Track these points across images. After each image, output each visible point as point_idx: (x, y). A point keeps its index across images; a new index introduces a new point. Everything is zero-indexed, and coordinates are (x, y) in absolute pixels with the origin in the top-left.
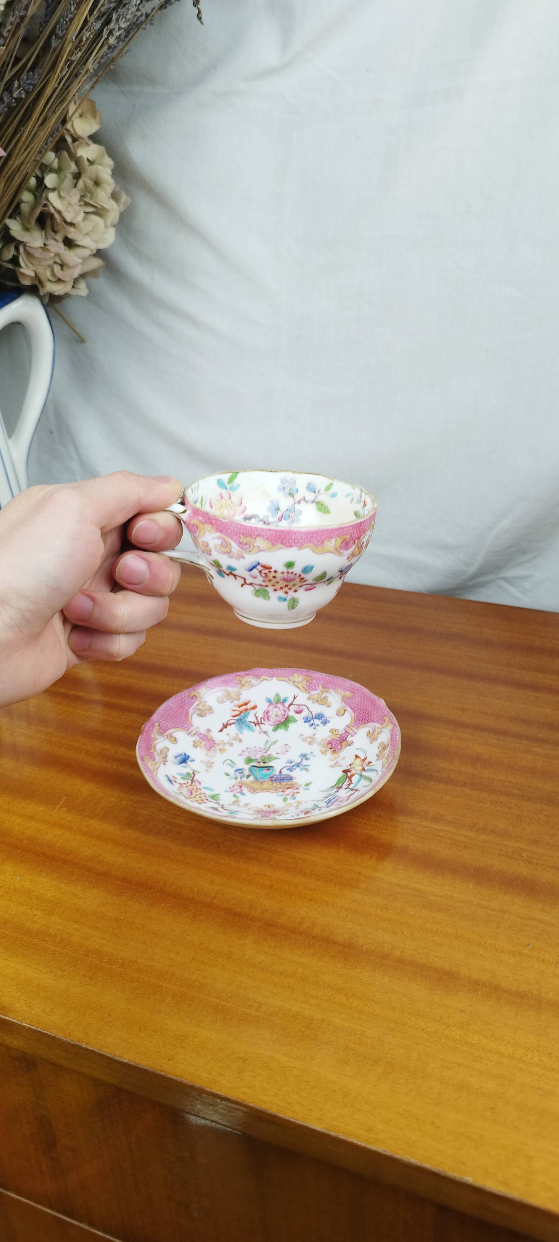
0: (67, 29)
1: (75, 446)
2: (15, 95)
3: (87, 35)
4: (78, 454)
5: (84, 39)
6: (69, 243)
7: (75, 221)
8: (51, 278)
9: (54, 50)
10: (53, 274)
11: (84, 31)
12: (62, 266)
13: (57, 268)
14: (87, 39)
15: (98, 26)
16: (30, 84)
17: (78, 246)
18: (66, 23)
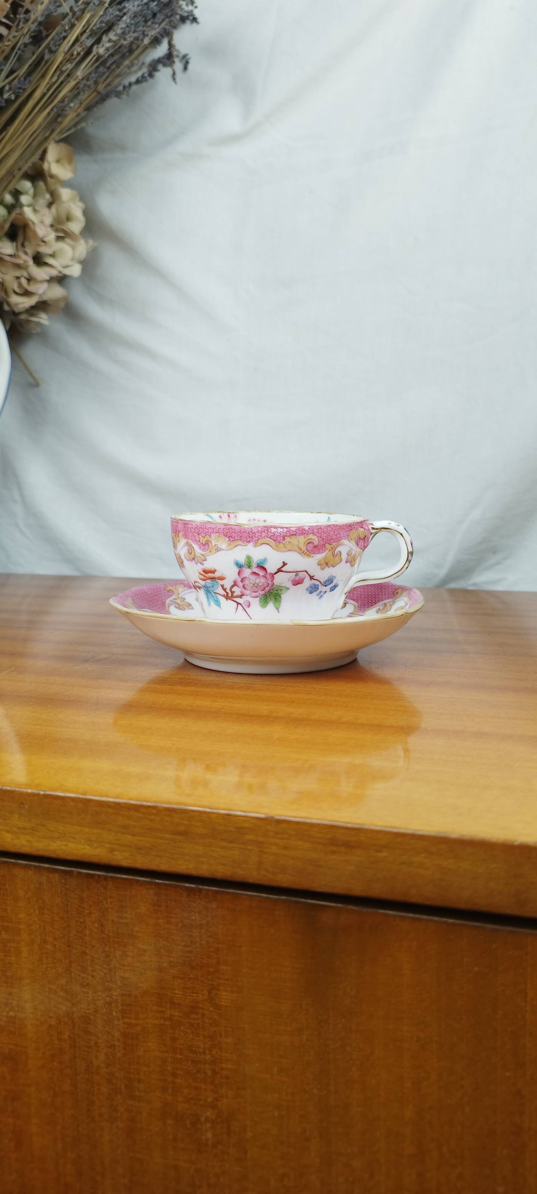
0: (60, 45)
1: (20, 487)
2: (6, 96)
3: (78, 49)
4: (22, 496)
5: (75, 53)
6: (39, 260)
7: (46, 239)
8: (17, 290)
9: (47, 62)
10: (20, 285)
11: (76, 46)
12: (29, 280)
13: (24, 281)
14: (78, 54)
15: (89, 43)
16: (20, 88)
17: (46, 264)
18: (60, 39)
